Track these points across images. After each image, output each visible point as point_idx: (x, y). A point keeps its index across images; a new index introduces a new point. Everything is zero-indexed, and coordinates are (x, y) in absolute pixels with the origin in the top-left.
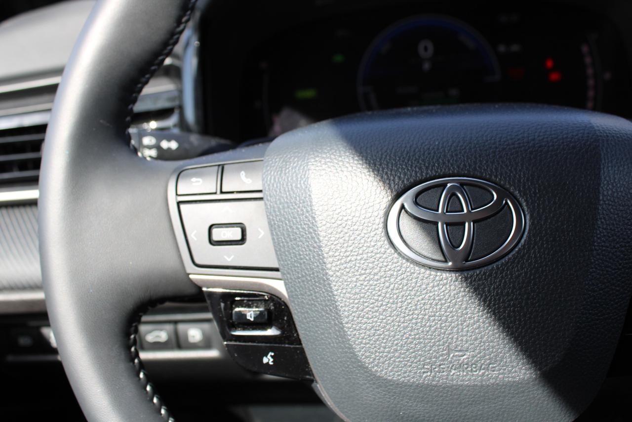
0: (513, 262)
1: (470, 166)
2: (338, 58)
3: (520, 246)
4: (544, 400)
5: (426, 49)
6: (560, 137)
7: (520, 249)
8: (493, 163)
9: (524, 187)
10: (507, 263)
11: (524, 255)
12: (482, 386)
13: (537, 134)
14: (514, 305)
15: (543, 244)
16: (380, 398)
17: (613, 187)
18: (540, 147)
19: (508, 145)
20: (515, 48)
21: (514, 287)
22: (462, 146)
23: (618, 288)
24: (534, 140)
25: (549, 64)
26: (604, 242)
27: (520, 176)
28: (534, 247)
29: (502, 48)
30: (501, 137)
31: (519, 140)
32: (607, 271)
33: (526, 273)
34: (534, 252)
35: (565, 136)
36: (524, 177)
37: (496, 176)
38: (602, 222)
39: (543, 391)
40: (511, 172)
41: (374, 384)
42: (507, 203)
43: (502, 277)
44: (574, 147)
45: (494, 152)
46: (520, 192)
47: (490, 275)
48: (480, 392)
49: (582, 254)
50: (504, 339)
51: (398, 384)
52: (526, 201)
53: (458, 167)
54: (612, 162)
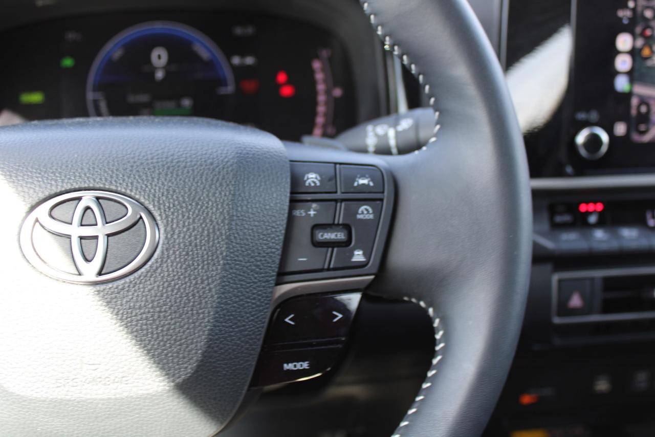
0: (146, 276)
1: (106, 180)
2: (68, 62)
3: (153, 260)
4: (181, 412)
5: (159, 57)
6: (200, 153)
7: (153, 264)
8: (129, 177)
9: (158, 202)
10: (140, 276)
11: (157, 269)
12: (116, 399)
13: (177, 150)
14: (147, 319)
15: (175, 258)
16: (15, 414)
17: (248, 203)
18: (178, 162)
19: (147, 160)
20: (249, 60)
21: (147, 301)
22: (101, 159)
23: (254, 301)
24: (173, 155)
25: (282, 78)
26: (237, 256)
27: (155, 190)
28: (167, 261)
29: (236, 60)
30: (141, 152)
31: (158, 155)
32: (241, 285)
33: (158, 286)
34: (167, 266)
35: (204, 152)
36: (159, 191)
37: (131, 191)
38: (235, 237)
39: (179, 402)
40: (147, 186)
41: (7, 400)
42: (141, 218)
43: (135, 291)
44: (212, 164)
45: (132, 167)
46: (154, 206)
47: (123, 289)
48: (115, 405)
49: (214, 268)
50: (136, 352)
51: (31, 400)
52: (160, 215)
53: (94, 180)
54: (248, 178)
